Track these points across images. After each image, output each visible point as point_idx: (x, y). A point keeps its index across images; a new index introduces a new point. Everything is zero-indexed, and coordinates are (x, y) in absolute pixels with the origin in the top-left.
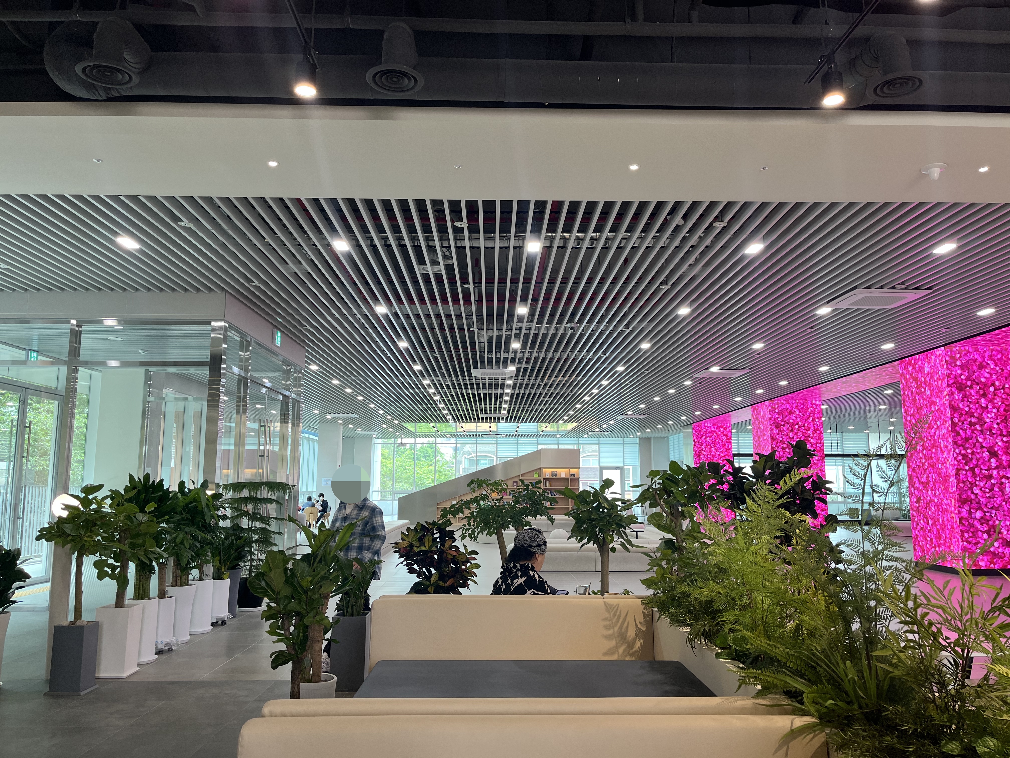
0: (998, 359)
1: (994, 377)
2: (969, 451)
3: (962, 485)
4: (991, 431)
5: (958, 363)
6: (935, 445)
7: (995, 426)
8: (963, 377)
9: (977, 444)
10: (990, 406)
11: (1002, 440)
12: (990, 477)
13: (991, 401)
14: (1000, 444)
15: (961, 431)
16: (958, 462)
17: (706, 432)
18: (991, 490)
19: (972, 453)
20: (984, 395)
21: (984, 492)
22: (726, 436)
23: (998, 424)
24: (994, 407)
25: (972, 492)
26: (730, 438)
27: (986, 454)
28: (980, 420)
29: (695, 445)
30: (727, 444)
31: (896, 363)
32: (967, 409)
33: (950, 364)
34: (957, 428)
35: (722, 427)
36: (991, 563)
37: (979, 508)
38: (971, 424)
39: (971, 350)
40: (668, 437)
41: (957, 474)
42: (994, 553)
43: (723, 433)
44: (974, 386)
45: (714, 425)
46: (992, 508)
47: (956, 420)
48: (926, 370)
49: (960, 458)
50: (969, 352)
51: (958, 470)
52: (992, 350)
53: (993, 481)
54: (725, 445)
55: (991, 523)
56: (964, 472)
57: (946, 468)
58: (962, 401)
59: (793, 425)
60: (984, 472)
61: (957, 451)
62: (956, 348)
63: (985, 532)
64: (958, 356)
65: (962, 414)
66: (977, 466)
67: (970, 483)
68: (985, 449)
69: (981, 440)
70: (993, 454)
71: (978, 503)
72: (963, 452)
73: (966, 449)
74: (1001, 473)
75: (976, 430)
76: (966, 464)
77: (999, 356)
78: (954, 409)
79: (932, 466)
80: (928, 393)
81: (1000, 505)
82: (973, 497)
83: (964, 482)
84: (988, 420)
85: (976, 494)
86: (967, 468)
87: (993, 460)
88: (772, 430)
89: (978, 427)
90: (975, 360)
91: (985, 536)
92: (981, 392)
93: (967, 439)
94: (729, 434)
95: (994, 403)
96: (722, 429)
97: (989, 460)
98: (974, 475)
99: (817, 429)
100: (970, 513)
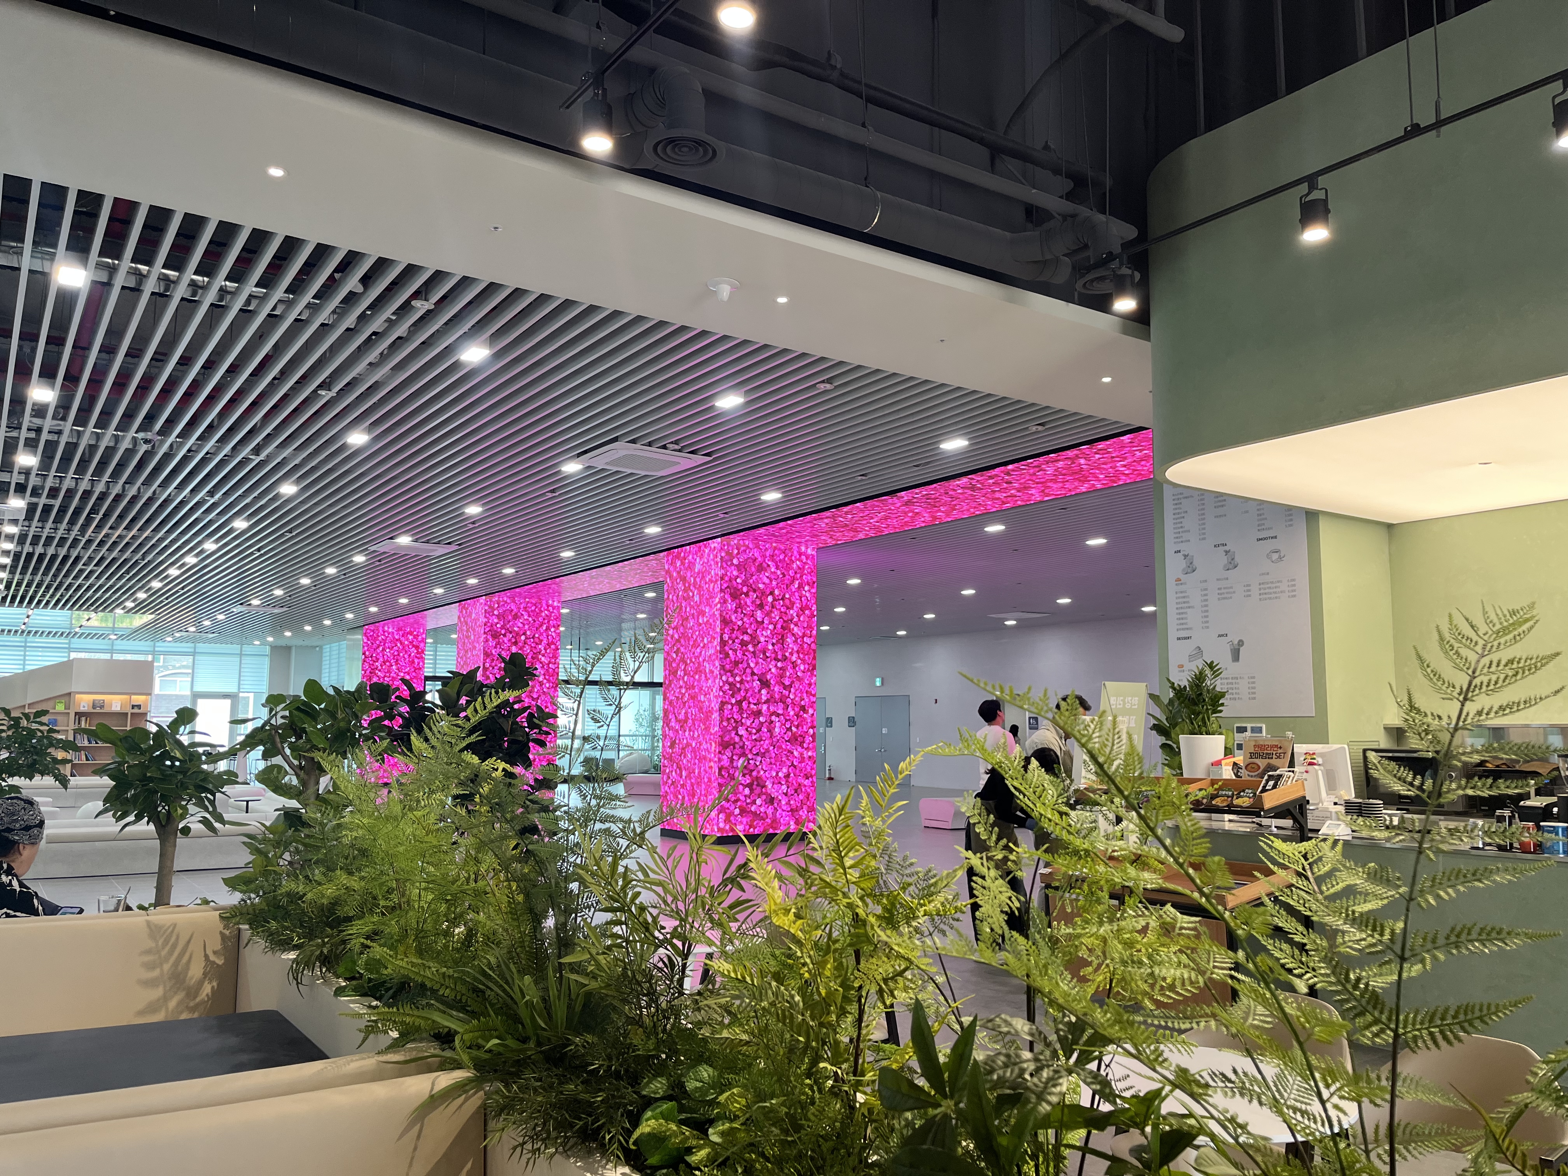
0: (780, 561)
1: (774, 583)
2: (738, 679)
3: (725, 724)
4: (764, 654)
5: (735, 561)
6: (699, 670)
7: (770, 647)
8: (739, 580)
9: (748, 671)
10: (766, 622)
11: (776, 666)
12: (759, 713)
13: (768, 614)
14: (773, 670)
15: (730, 652)
16: (724, 692)
17: (384, 641)
18: (759, 731)
19: (741, 682)
20: (761, 606)
21: (750, 733)
22: (417, 647)
23: (773, 644)
24: (770, 623)
25: (737, 734)
26: (423, 652)
27: (756, 684)
28: (754, 640)
29: (364, 661)
30: (416, 661)
31: (662, 554)
32: (740, 623)
33: (726, 562)
34: (726, 648)
35: (411, 633)
36: (750, 827)
37: (743, 755)
38: (743, 644)
39: (751, 546)
40: (321, 647)
41: (721, 709)
42: (755, 813)
43: (411, 643)
44: (751, 593)
45: (399, 629)
46: (757, 754)
47: (726, 637)
48: (697, 567)
49: (727, 687)
50: (748, 547)
51: (723, 704)
52: (775, 548)
53: (761, 719)
54: (413, 662)
55: (754, 774)
56: (730, 707)
57: (710, 701)
58: (736, 612)
59: (518, 634)
60: (752, 706)
61: (724, 678)
62: (735, 540)
63: (747, 786)
64: (736, 551)
65: (733, 630)
66: (745, 698)
67: (735, 721)
68: (756, 677)
69: (752, 665)
70: (765, 684)
71: (742, 747)
72: (731, 679)
73: (734, 676)
74: (772, 709)
75: (748, 650)
76: (733, 696)
77: (782, 557)
78: (725, 622)
79: (693, 697)
80: (697, 598)
81: (767, 750)
82: (737, 739)
83: (728, 719)
84: (762, 639)
85: (741, 736)
86: (733, 701)
87: (764, 692)
88: (487, 641)
89: (750, 648)
90: (755, 560)
91: (747, 791)
92: (758, 602)
93: (736, 663)
94: (422, 645)
95: (771, 618)
96: (411, 637)
97: (760, 691)
98: (741, 711)
99: (553, 643)
100: (732, 760)
